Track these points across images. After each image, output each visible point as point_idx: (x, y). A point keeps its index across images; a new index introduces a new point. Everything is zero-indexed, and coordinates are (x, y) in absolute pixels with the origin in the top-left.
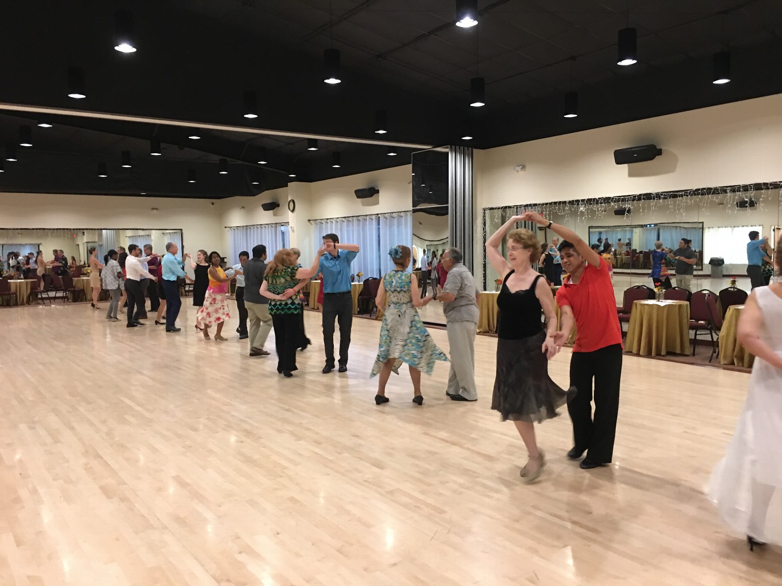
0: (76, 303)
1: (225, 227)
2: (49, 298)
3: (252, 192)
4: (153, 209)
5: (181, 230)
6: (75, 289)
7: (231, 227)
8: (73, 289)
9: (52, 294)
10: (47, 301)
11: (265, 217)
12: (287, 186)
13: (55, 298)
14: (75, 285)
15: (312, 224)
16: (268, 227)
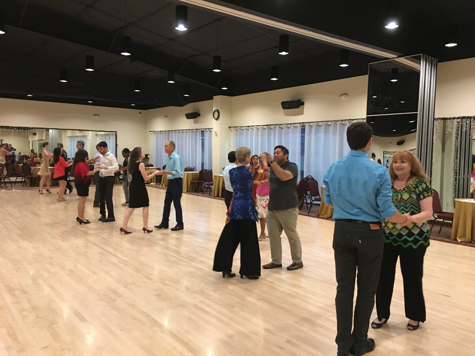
0: (33, 188)
1: (150, 131)
2: (11, 182)
3: (180, 102)
4: (95, 115)
5: (116, 132)
6: (33, 176)
7: (155, 132)
8: (31, 176)
9: (13, 179)
10: (8, 185)
11: (186, 124)
12: (213, 99)
13: (15, 182)
14: (33, 173)
15: (232, 131)
16: (189, 132)
